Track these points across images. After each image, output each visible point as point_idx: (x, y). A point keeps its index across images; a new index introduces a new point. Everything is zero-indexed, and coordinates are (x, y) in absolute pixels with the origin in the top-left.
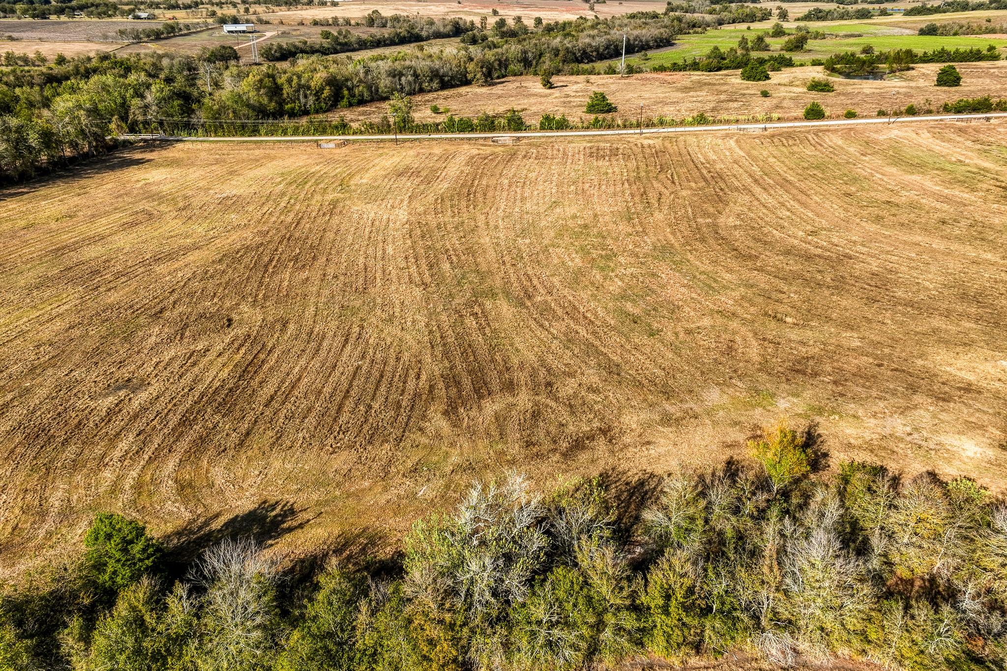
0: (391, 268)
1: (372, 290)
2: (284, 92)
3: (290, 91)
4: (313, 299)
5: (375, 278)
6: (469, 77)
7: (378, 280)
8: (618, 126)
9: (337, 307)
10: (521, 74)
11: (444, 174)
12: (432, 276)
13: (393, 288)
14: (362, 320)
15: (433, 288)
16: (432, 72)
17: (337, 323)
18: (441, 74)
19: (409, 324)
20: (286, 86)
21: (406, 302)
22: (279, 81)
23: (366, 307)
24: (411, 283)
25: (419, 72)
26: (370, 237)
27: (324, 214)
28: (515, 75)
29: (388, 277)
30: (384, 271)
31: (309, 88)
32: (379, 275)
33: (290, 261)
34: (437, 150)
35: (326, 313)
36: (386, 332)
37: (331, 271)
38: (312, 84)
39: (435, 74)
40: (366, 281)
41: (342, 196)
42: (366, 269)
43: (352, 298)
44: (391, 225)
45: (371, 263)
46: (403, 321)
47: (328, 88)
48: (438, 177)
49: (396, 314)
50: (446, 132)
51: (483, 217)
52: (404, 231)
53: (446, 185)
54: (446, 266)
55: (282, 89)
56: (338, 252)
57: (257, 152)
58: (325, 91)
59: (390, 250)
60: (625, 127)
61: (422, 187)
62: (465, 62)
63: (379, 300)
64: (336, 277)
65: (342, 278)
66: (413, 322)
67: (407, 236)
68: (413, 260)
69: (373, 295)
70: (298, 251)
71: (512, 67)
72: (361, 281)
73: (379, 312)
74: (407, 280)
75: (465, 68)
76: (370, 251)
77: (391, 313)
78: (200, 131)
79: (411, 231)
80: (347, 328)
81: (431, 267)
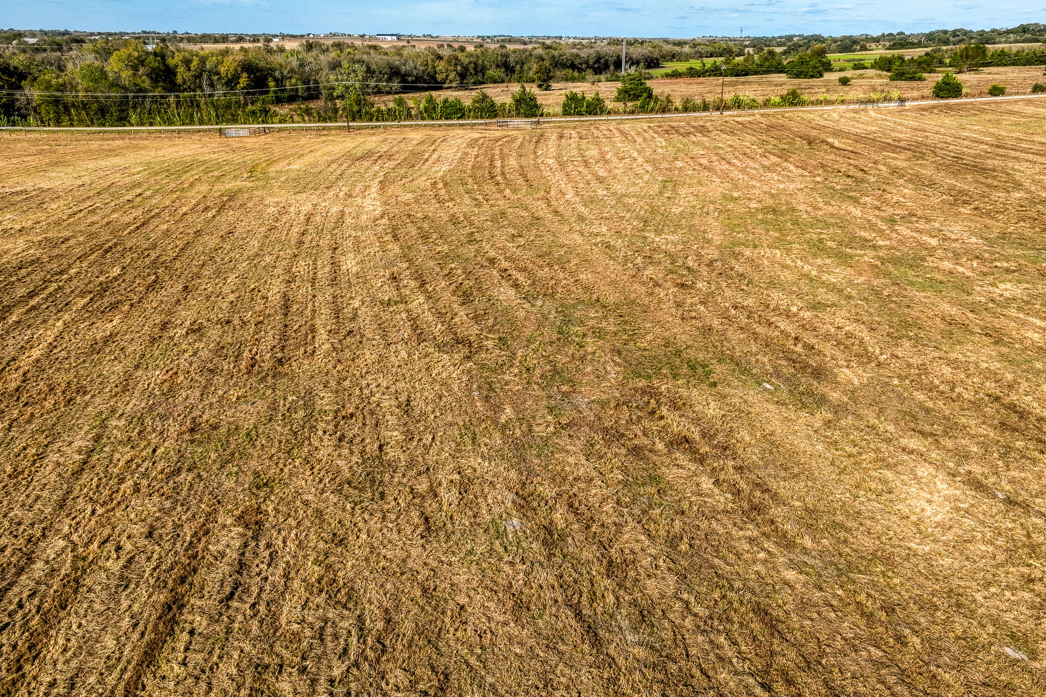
0: (356, 303)
1: (302, 367)
2: (179, 77)
3: (188, 75)
4: (100, 404)
5: (313, 329)
6: (439, 78)
7: (322, 335)
8: (676, 109)
9: (173, 429)
10: (503, 82)
11: (435, 156)
12: (477, 318)
13: (369, 356)
14: (262, 484)
15: (492, 353)
16: (391, 68)
17: (152, 506)
18: (403, 71)
19: (449, 496)
20: (181, 69)
21: (419, 405)
22: (171, 62)
23: (279, 429)
24: (421, 339)
25: (374, 67)
26: (301, 243)
27: (206, 209)
28: (495, 82)
29: (350, 326)
30: (337, 313)
31: (218, 73)
32: (323, 322)
33: (82, 294)
34: (416, 136)
35: (124, 455)
36: (358, 545)
37: (186, 315)
38: (222, 70)
39: (394, 73)
40: (284, 337)
41: (251, 185)
42: (286, 307)
43: (233, 394)
44: (348, 220)
45: (302, 291)
46: (422, 486)
47: (245, 75)
48: (427, 160)
49: (391, 453)
50: (423, 119)
51: (542, 204)
52: (379, 229)
53: (445, 168)
54: (506, 294)
55: (175, 74)
56: (218, 273)
57: (118, 143)
58: (241, 80)
59: (350, 264)
60: (686, 109)
61: (403, 171)
62: (433, 60)
63: (325, 400)
64: (197, 330)
65: (214, 333)
66: (464, 486)
67: (388, 238)
68: (413, 284)
69: (304, 383)
70: (116, 271)
71: (491, 72)
72: (270, 339)
73: (325, 449)
74: (406, 332)
75: (434, 67)
76: (301, 267)
77: (372, 448)
78: (31, 119)
79: (395, 229)
80: (187, 533)
81: (466, 298)
